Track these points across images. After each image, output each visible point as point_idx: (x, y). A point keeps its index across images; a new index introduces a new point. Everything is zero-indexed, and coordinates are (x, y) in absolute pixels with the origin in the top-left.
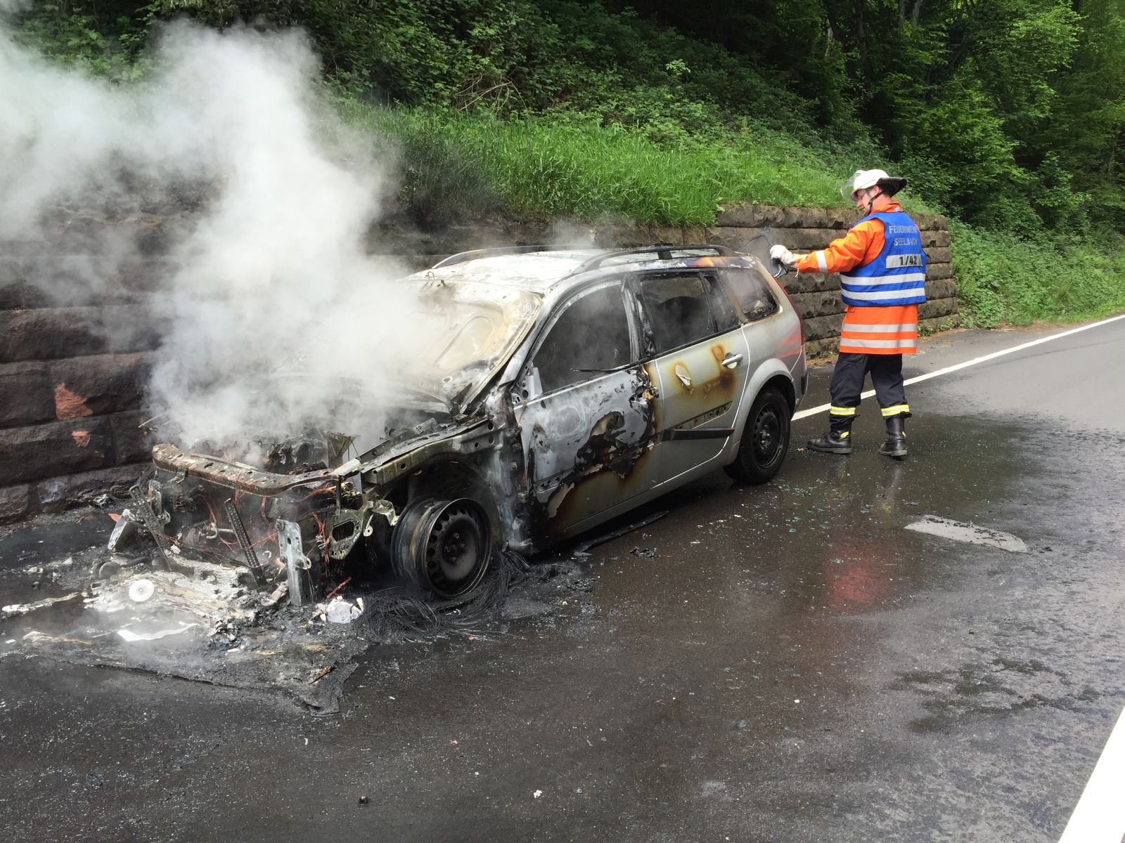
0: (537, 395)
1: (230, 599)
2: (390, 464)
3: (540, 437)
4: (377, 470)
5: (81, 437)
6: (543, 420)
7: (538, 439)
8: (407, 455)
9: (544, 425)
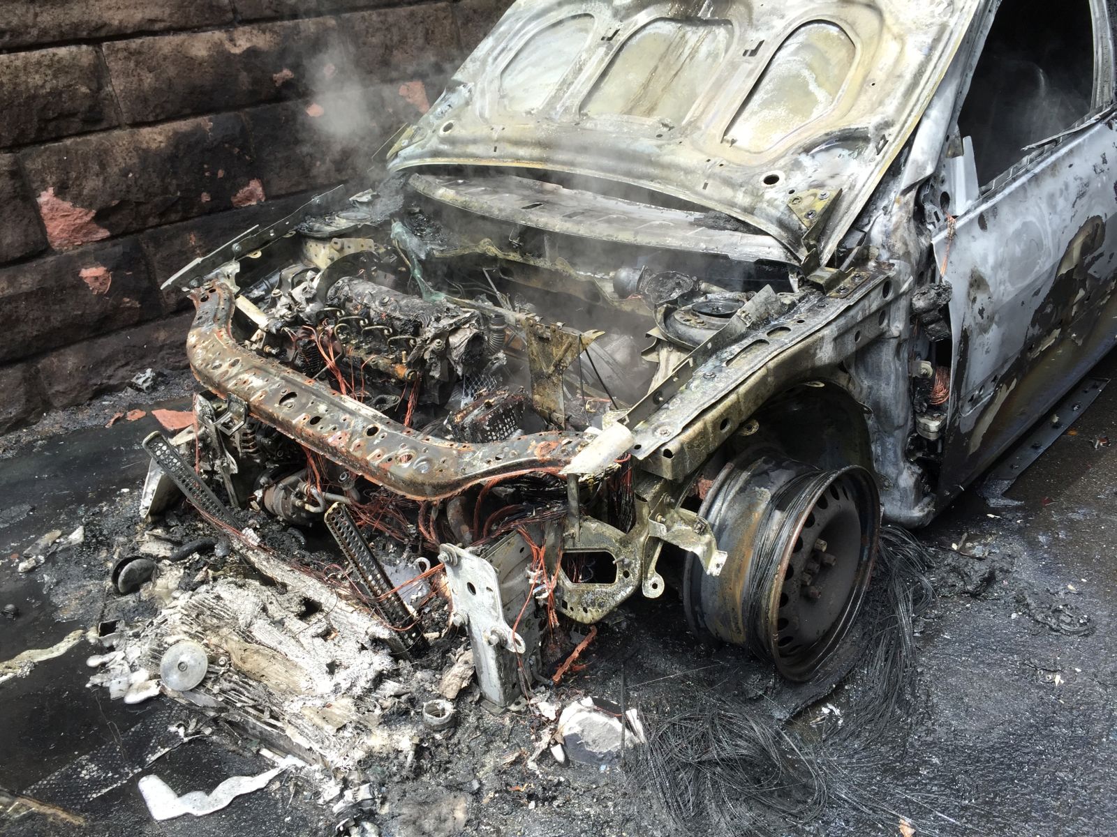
0: (970, 203)
1: (357, 691)
2: (698, 426)
3: (982, 298)
4: (673, 447)
5: (97, 278)
6: (985, 259)
7: (977, 306)
8: (733, 397)
9: (986, 271)
